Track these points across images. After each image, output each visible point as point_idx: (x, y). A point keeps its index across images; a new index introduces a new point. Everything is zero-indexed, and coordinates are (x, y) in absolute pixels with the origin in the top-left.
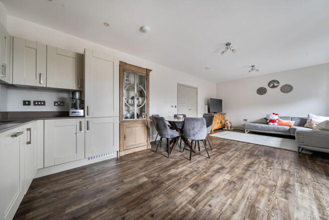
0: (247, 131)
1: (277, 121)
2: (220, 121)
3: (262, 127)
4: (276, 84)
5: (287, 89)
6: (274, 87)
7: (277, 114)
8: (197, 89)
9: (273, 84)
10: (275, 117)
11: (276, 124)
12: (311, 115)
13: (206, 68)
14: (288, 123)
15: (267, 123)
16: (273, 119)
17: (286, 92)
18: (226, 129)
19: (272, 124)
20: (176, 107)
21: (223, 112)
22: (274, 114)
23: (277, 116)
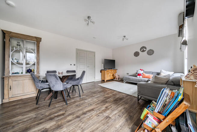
0: (125, 81)
1: (142, 75)
2: (112, 75)
3: (132, 79)
4: (144, 49)
5: (151, 52)
6: (143, 51)
7: (142, 70)
8: (94, 53)
9: (143, 49)
10: (141, 72)
11: (141, 77)
12: (162, 70)
13: (94, 38)
14: (148, 76)
15: (136, 76)
16: (139, 73)
17: (150, 55)
18: (115, 80)
19: (138, 76)
20: (74, 65)
21: (116, 68)
22: (141, 70)
23: (143, 71)
